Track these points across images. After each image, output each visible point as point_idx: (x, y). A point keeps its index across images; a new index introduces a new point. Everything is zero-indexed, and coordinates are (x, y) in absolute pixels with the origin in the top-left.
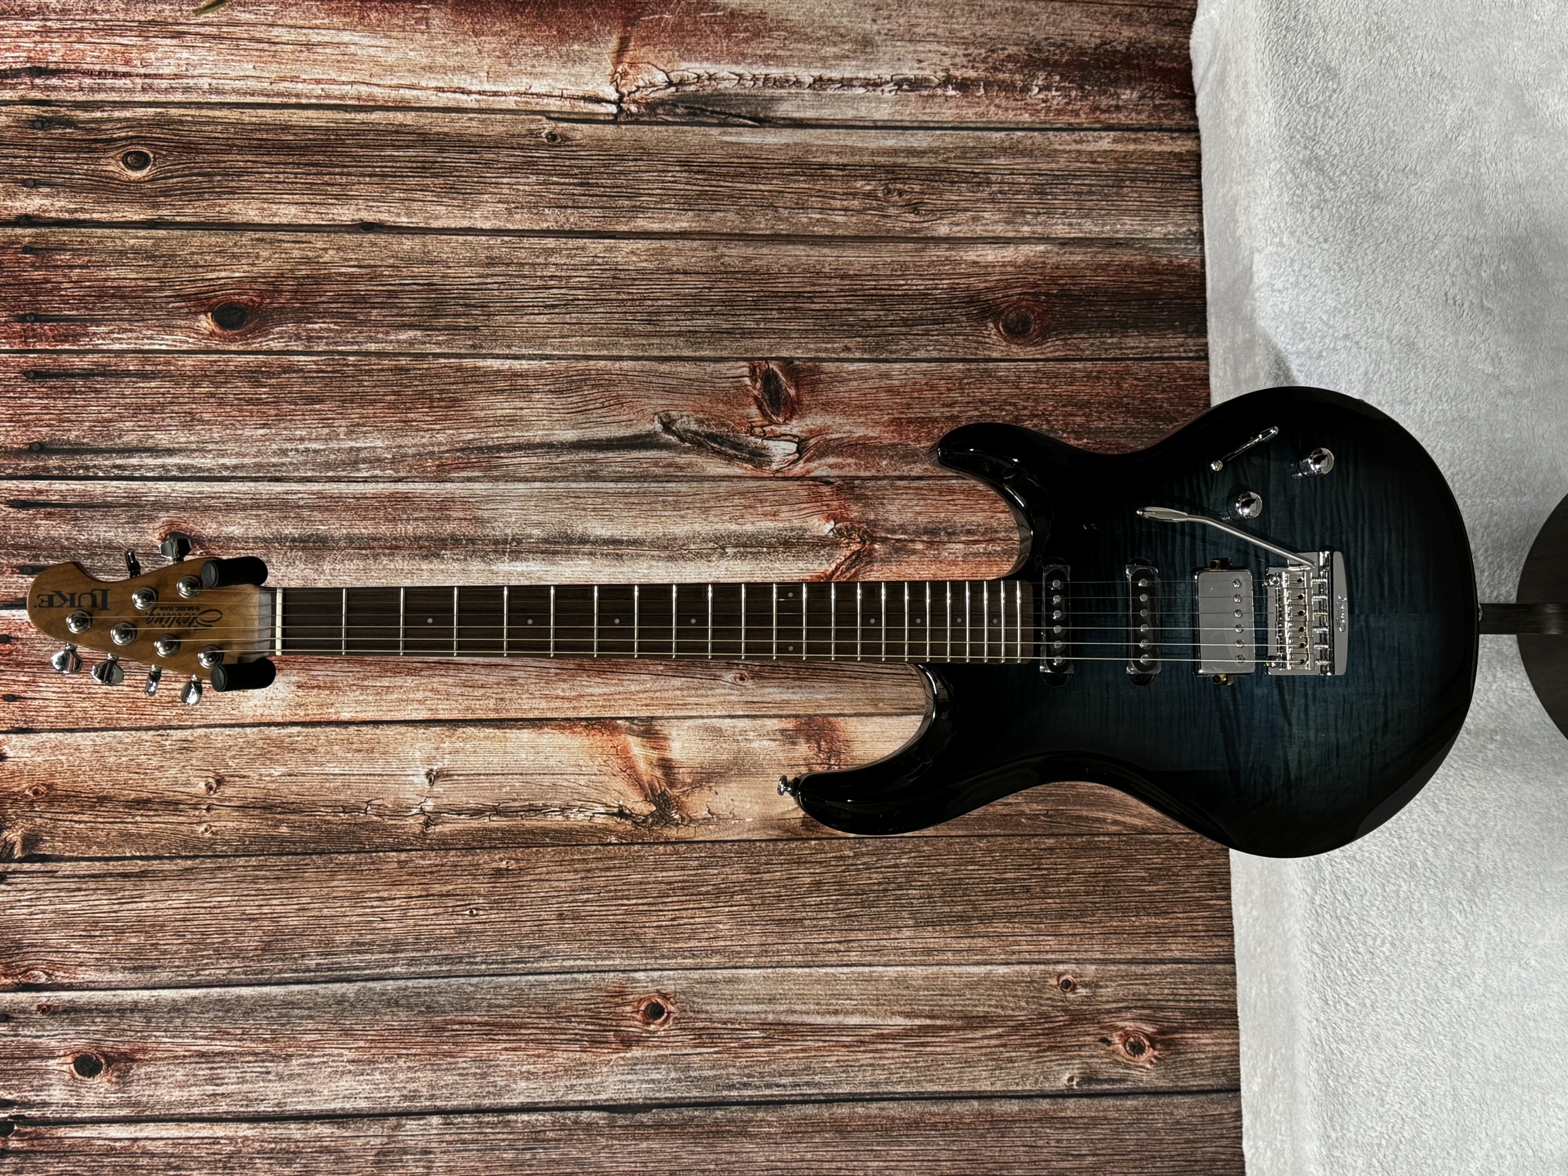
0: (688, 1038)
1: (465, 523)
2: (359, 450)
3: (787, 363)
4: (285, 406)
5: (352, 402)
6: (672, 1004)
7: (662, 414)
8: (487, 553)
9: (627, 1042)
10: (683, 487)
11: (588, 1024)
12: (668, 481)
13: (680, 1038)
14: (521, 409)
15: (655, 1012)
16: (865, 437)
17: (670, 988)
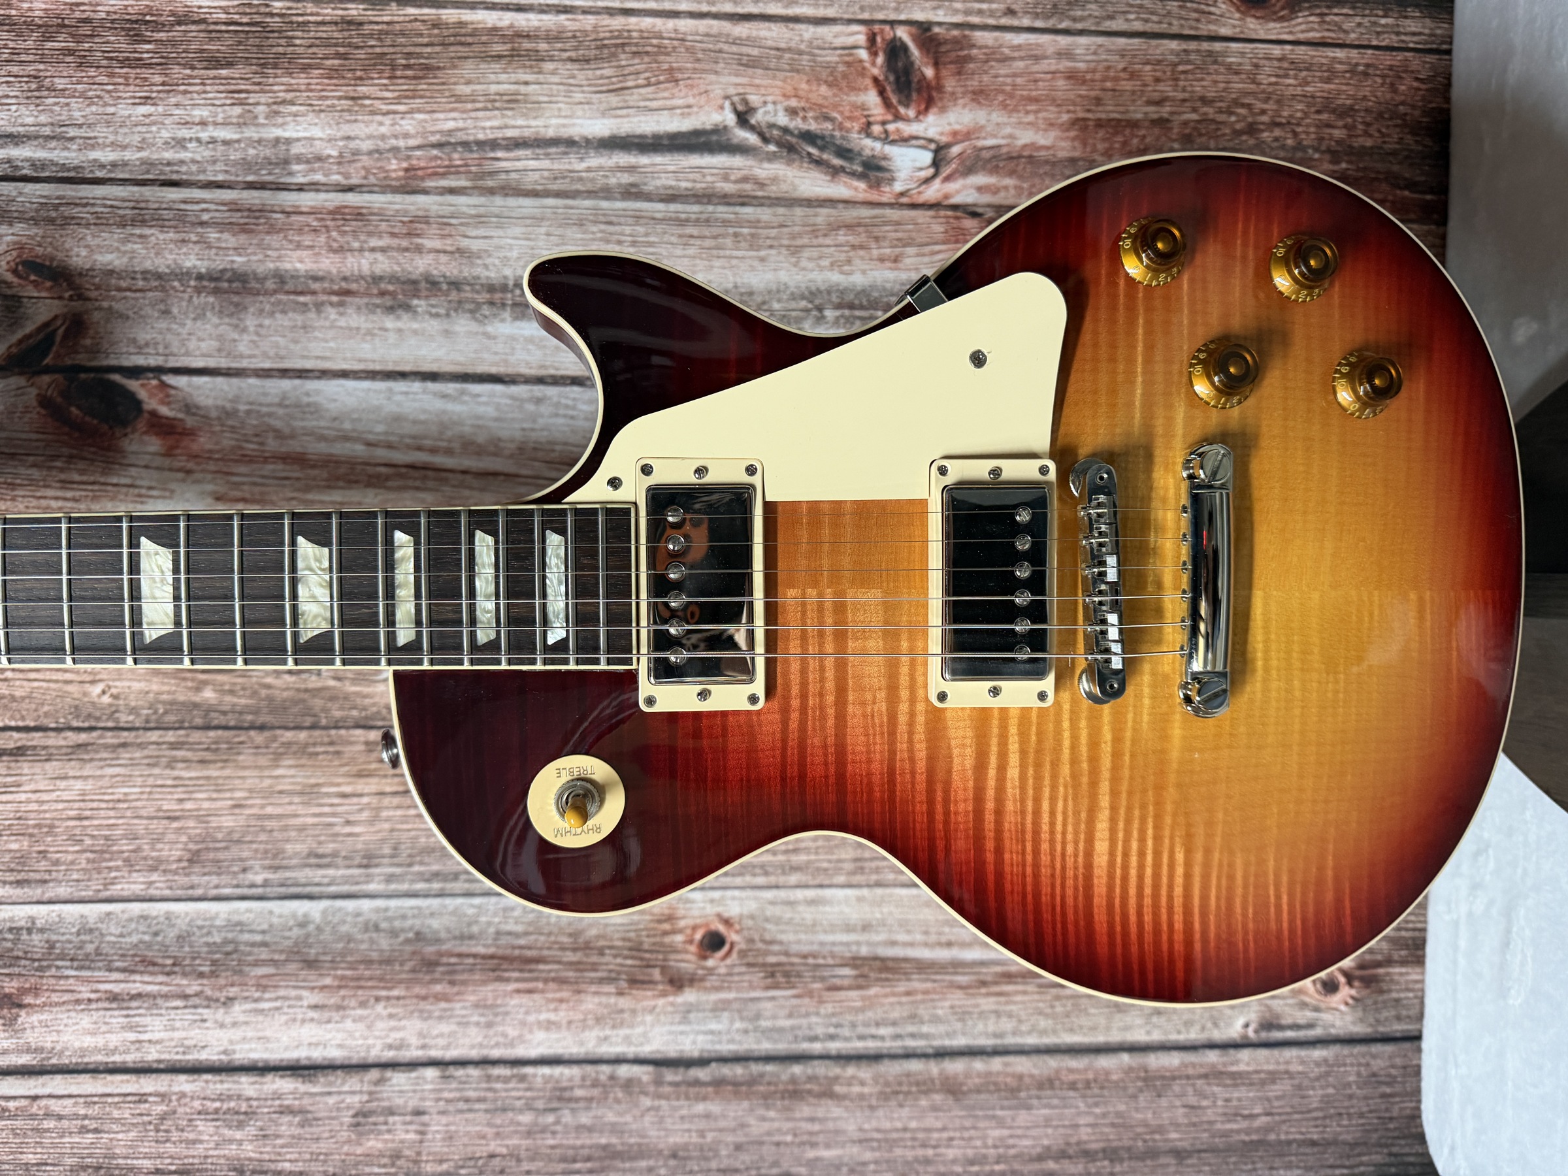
0: (757, 977)
1: (443, 258)
2: (288, 141)
3: (923, 29)
4: (177, 69)
5: (275, 66)
6: (737, 932)
7: (736, 99)
8: (479, 305)
9: (677, 982)
10: (765, 214)
11: (626, 957)
12: (743, 204)
13: (747, 978)
14: (526, 83)
15: (714, 942)
16: (1033, 146)
17: (733, 909)
